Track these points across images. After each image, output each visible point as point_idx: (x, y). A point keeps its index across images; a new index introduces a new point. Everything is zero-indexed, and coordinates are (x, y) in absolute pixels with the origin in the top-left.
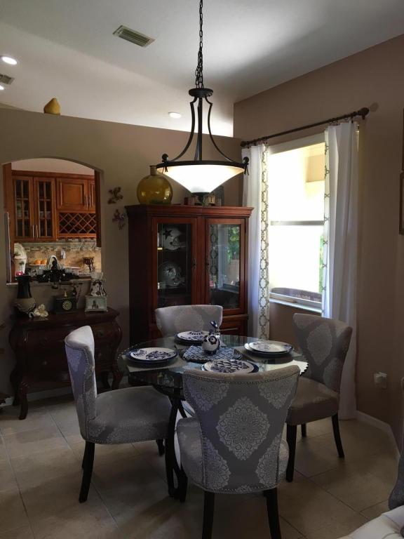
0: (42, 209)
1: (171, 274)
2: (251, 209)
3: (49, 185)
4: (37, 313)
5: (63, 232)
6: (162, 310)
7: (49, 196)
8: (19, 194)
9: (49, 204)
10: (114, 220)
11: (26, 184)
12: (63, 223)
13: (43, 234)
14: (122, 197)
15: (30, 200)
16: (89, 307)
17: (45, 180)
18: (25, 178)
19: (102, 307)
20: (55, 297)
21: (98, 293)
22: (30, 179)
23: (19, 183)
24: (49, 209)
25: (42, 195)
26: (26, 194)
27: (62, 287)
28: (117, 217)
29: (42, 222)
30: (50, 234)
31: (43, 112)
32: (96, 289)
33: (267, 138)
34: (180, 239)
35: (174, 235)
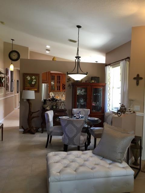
0: (58, 83)
1: (82, 101)
2: (106, 84)
3: (60, 76)
4: (47, 108)
5: (63, 89)
6: (74, 109)
7: (60, 79)
8: (52, 79)
9: (60, 82)
10: (68, 86)
11: (54, 76)
12: (63, 87)
13: (58, 90)
14: (71, 80)
15: (55, 81)
16: (60, 108)
17: (59, 75)
18: (54, 75)
19: (63, 108)
20: (52, 105)
21: (63, 105)
22: (55, 75)
23: (52, 76)
24: (60, 83)
25: (58, 79)
26: (54, 79)
27: (54, 103)
28: (69, 86)
29: (58, 86)
30: (60, 90)
31: (52, 60)
32: (62, 104)
33: (110, 64)
34: (84, 91)
35: (83, 90)
